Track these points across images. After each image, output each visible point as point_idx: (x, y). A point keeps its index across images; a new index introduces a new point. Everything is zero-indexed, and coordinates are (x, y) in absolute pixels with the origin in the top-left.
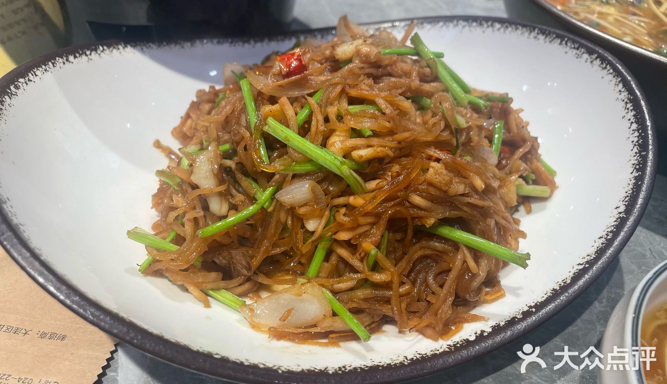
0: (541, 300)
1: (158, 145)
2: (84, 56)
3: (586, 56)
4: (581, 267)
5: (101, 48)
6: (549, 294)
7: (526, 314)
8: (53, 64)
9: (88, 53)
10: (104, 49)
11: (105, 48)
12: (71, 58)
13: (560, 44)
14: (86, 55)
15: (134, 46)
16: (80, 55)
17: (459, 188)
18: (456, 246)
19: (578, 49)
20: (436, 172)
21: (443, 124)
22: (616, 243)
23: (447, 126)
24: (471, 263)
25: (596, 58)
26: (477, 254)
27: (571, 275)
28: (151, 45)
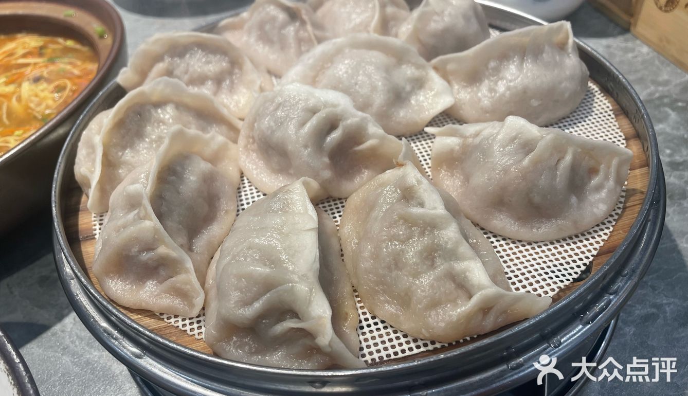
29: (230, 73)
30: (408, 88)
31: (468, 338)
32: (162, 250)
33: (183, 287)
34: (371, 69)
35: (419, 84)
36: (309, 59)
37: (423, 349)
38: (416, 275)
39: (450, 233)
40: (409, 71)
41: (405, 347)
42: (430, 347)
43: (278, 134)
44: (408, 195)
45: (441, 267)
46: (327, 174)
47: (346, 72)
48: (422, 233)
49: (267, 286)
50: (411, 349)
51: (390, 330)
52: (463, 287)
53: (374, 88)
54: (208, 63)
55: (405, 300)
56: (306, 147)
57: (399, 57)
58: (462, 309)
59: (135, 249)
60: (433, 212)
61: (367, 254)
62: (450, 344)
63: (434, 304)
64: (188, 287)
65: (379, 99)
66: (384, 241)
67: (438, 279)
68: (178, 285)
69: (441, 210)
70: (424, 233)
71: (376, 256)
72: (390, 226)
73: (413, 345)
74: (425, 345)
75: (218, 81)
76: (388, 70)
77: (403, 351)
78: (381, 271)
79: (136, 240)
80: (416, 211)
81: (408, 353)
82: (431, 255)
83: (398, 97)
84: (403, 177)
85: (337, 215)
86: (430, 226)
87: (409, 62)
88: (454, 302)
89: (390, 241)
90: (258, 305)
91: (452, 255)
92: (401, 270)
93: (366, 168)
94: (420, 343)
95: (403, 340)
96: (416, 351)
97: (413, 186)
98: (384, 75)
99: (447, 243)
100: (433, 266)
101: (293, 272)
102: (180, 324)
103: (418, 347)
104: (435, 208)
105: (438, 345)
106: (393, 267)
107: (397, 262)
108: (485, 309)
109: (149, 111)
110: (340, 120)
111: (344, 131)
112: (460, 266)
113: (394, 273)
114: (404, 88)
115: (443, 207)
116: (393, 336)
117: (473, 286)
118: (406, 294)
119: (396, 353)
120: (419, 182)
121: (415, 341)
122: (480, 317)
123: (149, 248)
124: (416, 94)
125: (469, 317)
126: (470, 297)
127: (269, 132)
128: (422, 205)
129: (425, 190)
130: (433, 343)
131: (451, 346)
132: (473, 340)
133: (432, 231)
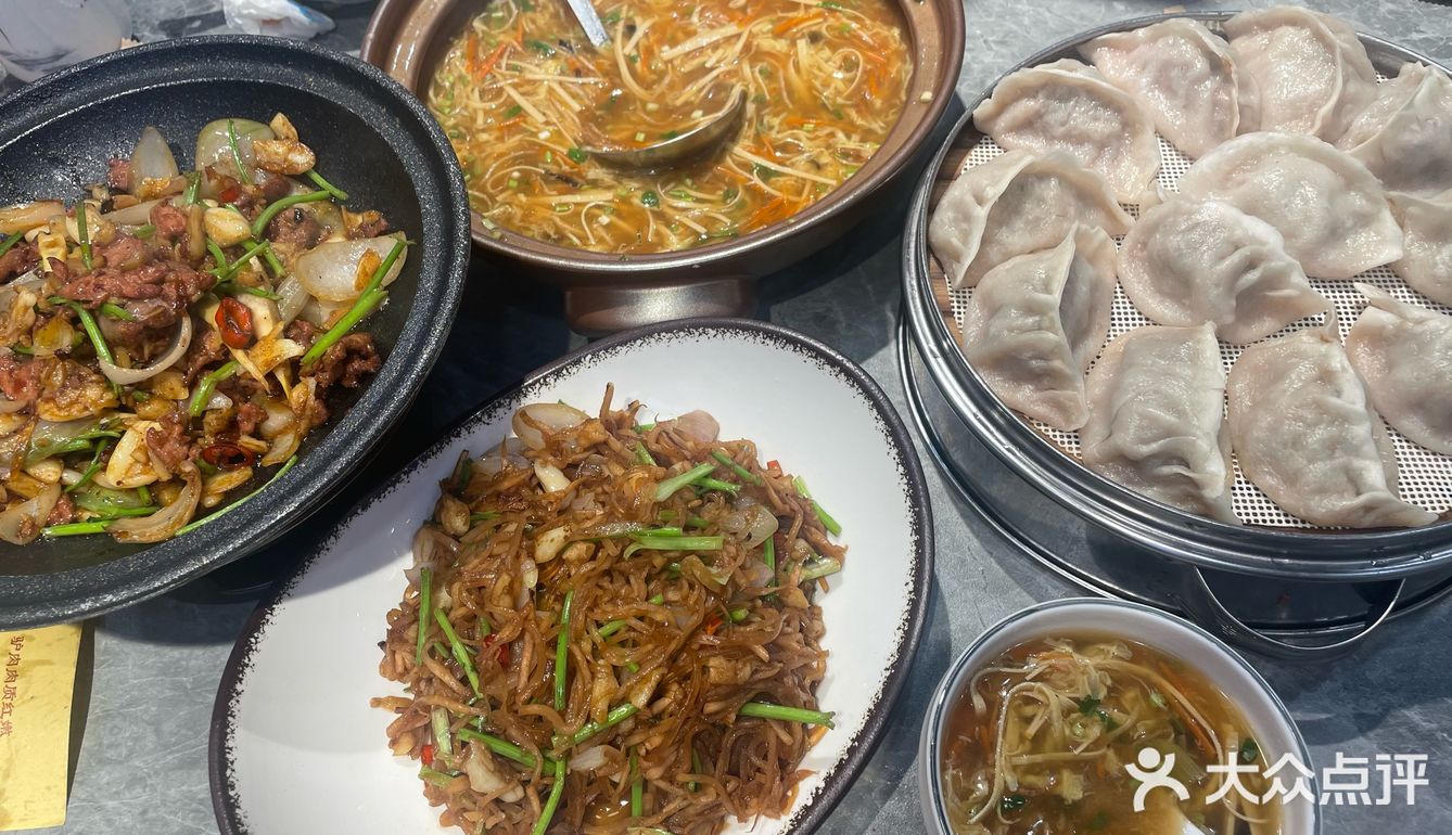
0: (861, 727)
1: (377, 702)
2: (247, 670)
3: (827, 367)
4: (888, 673)
5: (253, 640)
6: (867, 718)
7: (851, 751)
8: (231, 715)
9: (246, 661)
10: (256, 638)
11: (256, 635)
12: (239, 687)
13: (794, 350)
14: (247, 665)
15: (279, 601)
16: (242, 672)
17: (745, 672)
18: (763, 719)
19: (816, 358)
20: (718, 667)
21: (703, 591)
22: (916, 633)
23: (709, 592)
24: (786, 738)
25: (840, 372)
26: (786, 724)
27: (881, 685)
28: (294, 580)
29: (1119, 137)
30: (1349, 223)
31: (1340, 528)
32: (1057, 364)
33: (1067, 402)
34: (1310, 192)
35: (1364, 220)
36: (1229, 149)
37: (1292, 525)
38: (1311, 461)
39: (1361, 431)
40: (1357, 201)
41: (1275, 518)
42: (1300, 525)
43: (1188, 261)
44: (1326, 377)
45: (1340, 459)
46: (1229, 319)
47: (1278, 188)
48: (1331, 423)
49: (1169, 432)
50: (1280, 521)
51: (1262, 499)
52: (1355, 483)
53: (1307, 219)
54: (1096, 119)
55: (1291, 478)
56: (1217, 286)
57: (1350, 181)
58: (1348, 502)
59: (1026, 355)
60: (1351, 406)
61: (1264, 424)
62: (1320, 528)
63: (1322, 491)
64: (1072, 404)
65: (1309, 233)
66: (1288, 418)
67: (1334, 469)
68: (1061, 399)
69: (1359, 406)
70: (1333, 422)
71: (1274, 429)
72: (1300, 406)
73: (1282, 518)
74: (1295, 522)
75: (1101, 145)
76: (1331, 196)
77: (1272, 521)
78: (1274, 445)
79: (1031, 347)
80: (1333, 400)
81: (1276, 524)
82: (1333, 446)
83: (1334, 233)
84: (1325, 356)
85: (1229, 361)
86: (1342, 418)
87: (1360, 190)
88: (1341, 493)
89: (1295, 420)
90: (1154, 447)
91: (1354, 450)
92: (1297, 450)
93: (1269, 315)
94: (1290, 519)
95: (1273, 511)
96: (1284, 524)
97: (1336, 372)
98: (1326, 205)
99: (1353, 438)
100: (1331, 457)
101: (1198, 428)
102: (1051, 433)
103: (1288, 522)
104: (1353, 403)
105: (1308, 526)
106: (1289, 445)
107: (1296, 442)
108: (1368, 508)
109: (1032, 184)
110: (1262, 260)
111: (1262, 275)
112: (1357, 463)
113: (1288, 452)
114: (1344, 223)
115: (1363, 404)
116: (1264, 505)
117: (1365, 484)
118: (1295, 474)
119: (1264, 521)
120: (1344, 369)
121: (1286, 515)
122: (1361, 513)
123: (1042, 356)
124: (1356, 233)
125: (1351, 511)
126: (1358, 494)
127: (1176, 254)
128: (1338, 394)
129: (1348, 381)
130: (1303, 522)
131: (1320, 530)
132: (1344, 531)
133: (1342, 424)
